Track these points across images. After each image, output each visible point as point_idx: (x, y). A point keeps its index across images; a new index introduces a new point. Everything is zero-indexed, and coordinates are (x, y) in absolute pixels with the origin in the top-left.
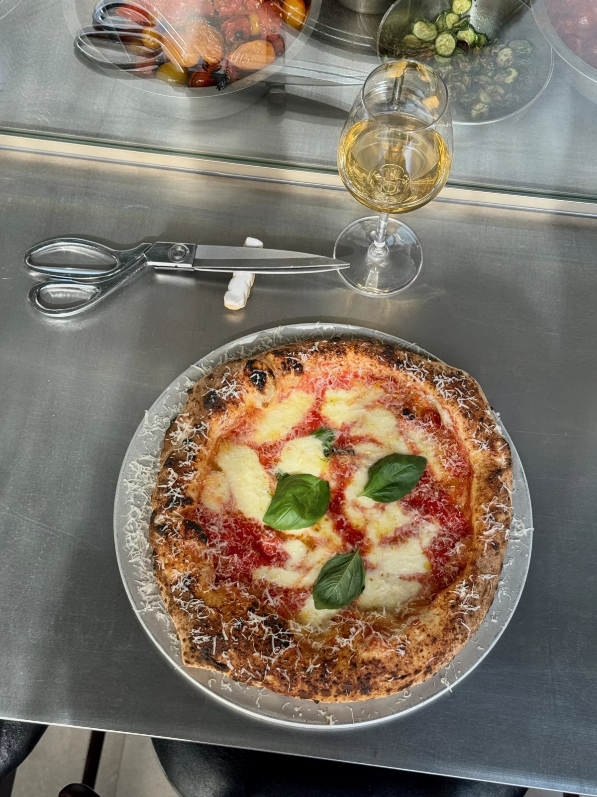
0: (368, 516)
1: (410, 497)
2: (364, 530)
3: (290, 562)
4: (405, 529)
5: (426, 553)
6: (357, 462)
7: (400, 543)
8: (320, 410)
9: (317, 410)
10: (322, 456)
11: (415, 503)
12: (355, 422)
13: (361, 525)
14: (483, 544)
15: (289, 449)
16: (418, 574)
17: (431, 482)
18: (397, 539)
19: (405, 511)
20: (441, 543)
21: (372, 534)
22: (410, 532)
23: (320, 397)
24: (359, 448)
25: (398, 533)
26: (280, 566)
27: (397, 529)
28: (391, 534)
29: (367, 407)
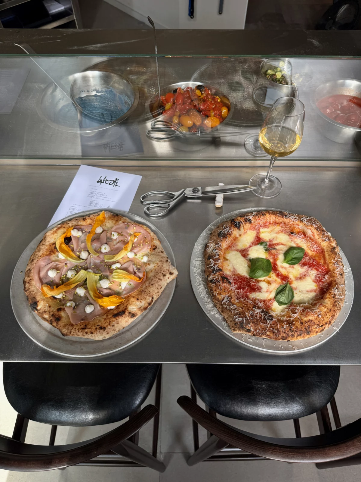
0: (288, 271)
1: (302, 262)
2: (288, 275)
3: (262, 290)
4: (303, 274)
5: (314, 281)
6: (278, 252)
7: (303, 279)
8: (259, 236)
9: (258, 236)
10: (265, 251)
11: (304, 264)
12: (274, 239)
13: (286, 274)
14: (337, 274)
15: (252, 250)
16: (313, 289)
17: (308, 256)
18: (301, 278)
19: (302, 267)
20: (319, 277)
21: (291, 277)
22: (306, 274)
23: (258, 231)
24: (278, 247)
25: (301, 275)
26: (259, 292)
27: (300, 274)
28: (299, 276)
29: (276, 233)
